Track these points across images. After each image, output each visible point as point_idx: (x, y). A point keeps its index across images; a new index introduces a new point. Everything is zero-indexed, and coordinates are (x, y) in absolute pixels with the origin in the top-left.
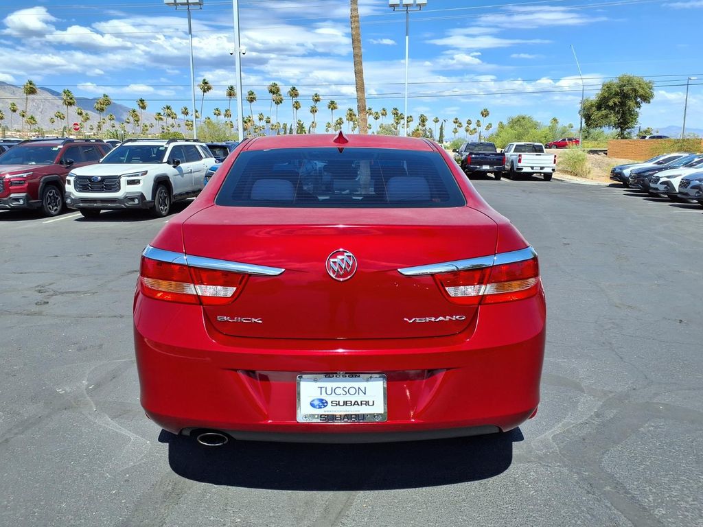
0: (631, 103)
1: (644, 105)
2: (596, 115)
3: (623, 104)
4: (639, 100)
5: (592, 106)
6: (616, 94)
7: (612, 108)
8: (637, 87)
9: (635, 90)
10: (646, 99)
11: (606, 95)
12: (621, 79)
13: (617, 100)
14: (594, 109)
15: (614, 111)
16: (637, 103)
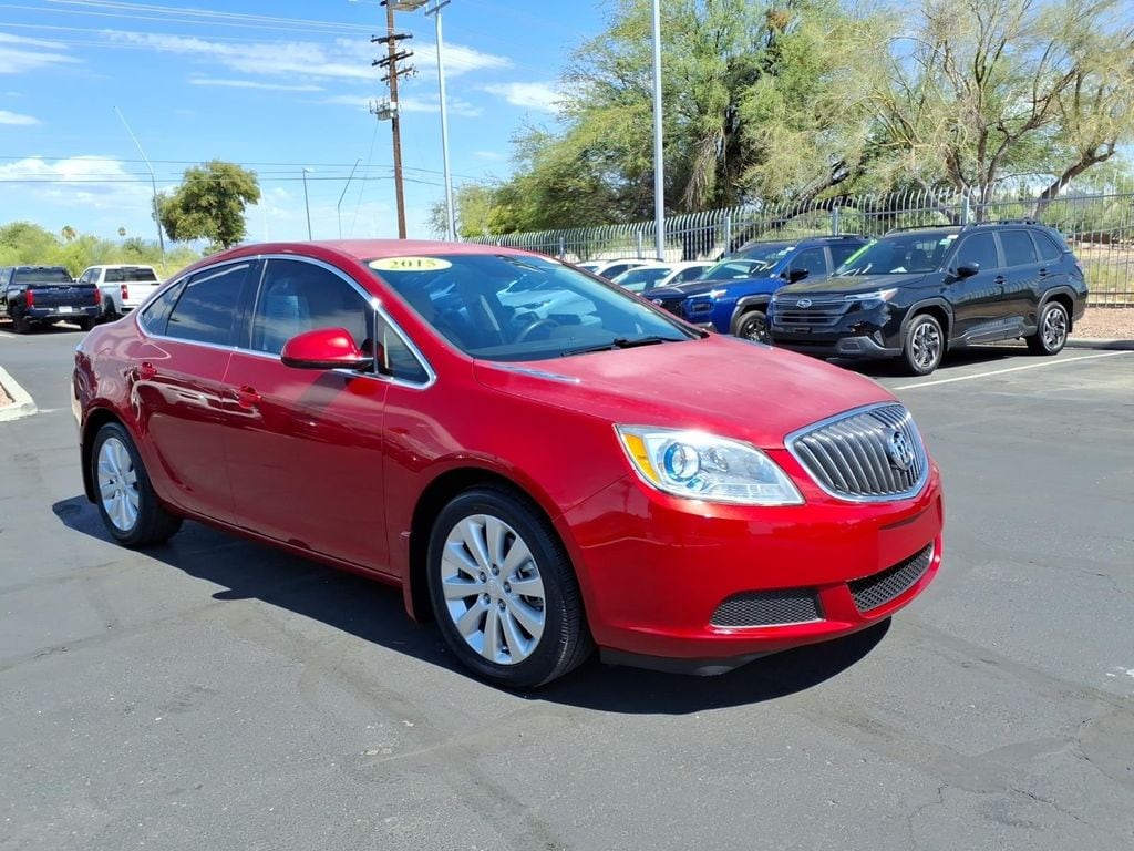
0: (233, 204)
1: (249, 206)
2: (184, 220)
3: (221, 205)
4: (241, 198)
5: (174, 207)
6: (210, 190)
7: (207, 209)
8: (238, 181)
9: (234, 184)
10: (252, 197)
11: (196, 190)
12: (213, 165)
13: (212, 199)
14: (179, 211)
15: (211, 214)
16: (240, 203)
